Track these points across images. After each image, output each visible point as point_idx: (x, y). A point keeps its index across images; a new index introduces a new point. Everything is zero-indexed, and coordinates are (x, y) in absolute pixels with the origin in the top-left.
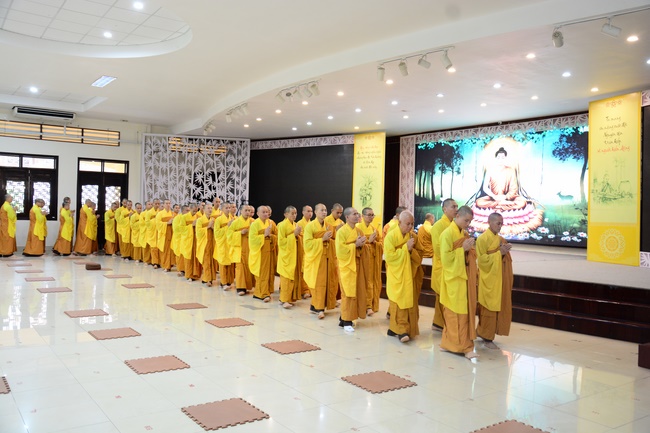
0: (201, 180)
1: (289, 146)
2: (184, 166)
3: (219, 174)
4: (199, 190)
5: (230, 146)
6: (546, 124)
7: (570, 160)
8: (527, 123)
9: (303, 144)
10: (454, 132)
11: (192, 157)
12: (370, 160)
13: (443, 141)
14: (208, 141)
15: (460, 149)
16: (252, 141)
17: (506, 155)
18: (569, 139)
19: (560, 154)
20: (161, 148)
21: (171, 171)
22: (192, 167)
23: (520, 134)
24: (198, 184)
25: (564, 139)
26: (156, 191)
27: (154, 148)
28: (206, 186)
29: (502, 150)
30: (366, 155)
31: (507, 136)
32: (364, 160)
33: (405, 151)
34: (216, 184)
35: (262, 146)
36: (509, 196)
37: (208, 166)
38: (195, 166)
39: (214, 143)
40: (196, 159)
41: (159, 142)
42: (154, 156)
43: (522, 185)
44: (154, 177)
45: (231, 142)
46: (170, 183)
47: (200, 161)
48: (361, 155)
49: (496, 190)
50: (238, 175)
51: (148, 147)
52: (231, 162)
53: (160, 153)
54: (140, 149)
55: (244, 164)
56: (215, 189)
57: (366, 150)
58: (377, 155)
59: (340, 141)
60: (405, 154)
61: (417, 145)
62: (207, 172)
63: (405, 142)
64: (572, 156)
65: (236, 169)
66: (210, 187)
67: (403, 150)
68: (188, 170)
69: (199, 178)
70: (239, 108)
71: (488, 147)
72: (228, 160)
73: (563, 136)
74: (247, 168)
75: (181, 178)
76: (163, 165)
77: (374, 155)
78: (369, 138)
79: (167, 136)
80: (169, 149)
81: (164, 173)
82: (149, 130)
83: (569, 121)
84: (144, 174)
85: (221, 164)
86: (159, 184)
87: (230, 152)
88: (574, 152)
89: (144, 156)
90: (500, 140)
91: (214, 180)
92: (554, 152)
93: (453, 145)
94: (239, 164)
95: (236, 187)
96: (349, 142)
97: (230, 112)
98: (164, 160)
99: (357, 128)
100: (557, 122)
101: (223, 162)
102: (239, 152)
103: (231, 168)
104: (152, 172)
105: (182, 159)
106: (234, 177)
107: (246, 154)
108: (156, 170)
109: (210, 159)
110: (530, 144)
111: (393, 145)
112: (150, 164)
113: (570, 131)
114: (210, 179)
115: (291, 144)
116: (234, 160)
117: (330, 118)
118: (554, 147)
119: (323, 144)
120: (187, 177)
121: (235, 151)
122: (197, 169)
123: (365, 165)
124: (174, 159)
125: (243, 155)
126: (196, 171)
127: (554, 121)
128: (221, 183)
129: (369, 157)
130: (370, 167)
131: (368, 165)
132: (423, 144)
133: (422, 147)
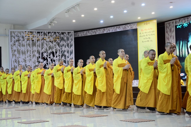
0: (46, 56)
1: (97, 33)
2: (35, 48)
3: (56, 52)
4: (45, 62)
5: (62, 36)
9: (106, 31)
11: (40, 43)
12: (148, 37)
14: (49, 33)
16: (75, 32)
20: (21, 39)
21: (28, 52)
22: (40, 49)
24: (44, 59)
26: (19, 64)
27: (16, 38)
28: (49, 60)
30: (145, 34)
32: (144, 37)
33: (168, 30)
34: (55, 58)
35: (80, 35)
37: (50, 48)
38: (42, 48)
39: (52, 34)
40: (42, 44)
41: (19, 35)
42: (17, 43)
44: (17, 55)
45: (63, 33)
46: (27, 59)
47: (45, 45)
48: (142, 35)
50: (68, 52)
51: (13, 38)
52: (63, 45)
53: (21, 42)
54: (8, 39)
55: (71, 46)
56: (54, 61)
57: (145, 31)
58: (152, 33)
59: (128, 28)
60: (169, 32)
61: (176, 26)
62: (50, 51)
63: (168, 25)
65: (67, 49)
66: (52, 60)
67: (167, 30)
68: (38, 51)
69: (45, 55)
70: (73, 7)
72: (61, 43)
74: (73, 48)
75: (34, 56)
76: (22, 49)
77: (150, 33)
78: (147, 24)
79: (24, 31)
80: (26, 38)
81: (23, 53)
82: (12, 27)
84: (11, 54)
85: (57, 47)
86: (20, 60)
87: (62, 39)
89: (10, 43)
91: (54, 56)
94: (68, 45)
95: (67, 59)
96: (134, 28)
97: (68, 11)
98: (23, 46)
99: (139, 18)
101: (59, 45)
102: (68, 39)
103: (63, 48)
104: (16, 53)
105: (34, 44)
106: (66, 53)
107: (72, 40)
108: (19, 52)
109: (51, 43)
111: (161, 27)
112: (15, 48)
114: (52, 56)
115: (98, 32)
116: (65, 44)
117: (125, 11)
119: (118, 30)
120: (37, 55)
121: (65, 38)
122: (43, 50)
123: (145, 40)
124: (29, 45)
125: (70, 40)
126: (43, 51)
128: (58, 58)
129: (147, 35)
130: (148, 41)
131: (147, 40)
132: (180, 25)
133: (180, 27)
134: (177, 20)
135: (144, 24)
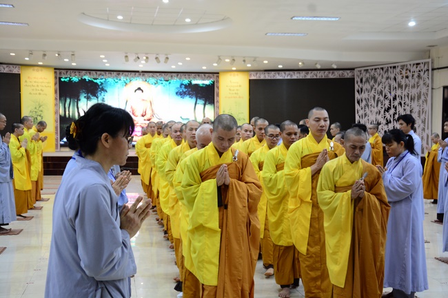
6: (172, 76)
7: (187, 98)
8: (158, 74)
10: (98, 73)
13: (87, 78)
15: (104, 85)
17: (143, 91)
18: (186, 86)
19: (181, 94)
23: (152, 80)
25: (183, 86)
29: (139, 89)
31: (143, 80)
36: (146, 118)
43: (155, 112)
49: (136, 114)
57: (34, 80)
58: (47, 85)
61: (60, 78)
64: (188, 96)
71: (128, 86)
73: (182, 84)
78: (38, 70)
83: (187, 76)
88: (189, 94)
90: (137, 82)
92: (177, 93)
93: (98, 81)
96: (15, 72)
100: (179, 76)
110: (160, 87)
113: (186, 82)
118: (177, 90)
127: (177, 75)
129: (38, 86)
130: (40, 94)
131: (38, 92)
132: (66, 78)
133: (66, 80)
134: (63, 71)
135: (34, 70)
